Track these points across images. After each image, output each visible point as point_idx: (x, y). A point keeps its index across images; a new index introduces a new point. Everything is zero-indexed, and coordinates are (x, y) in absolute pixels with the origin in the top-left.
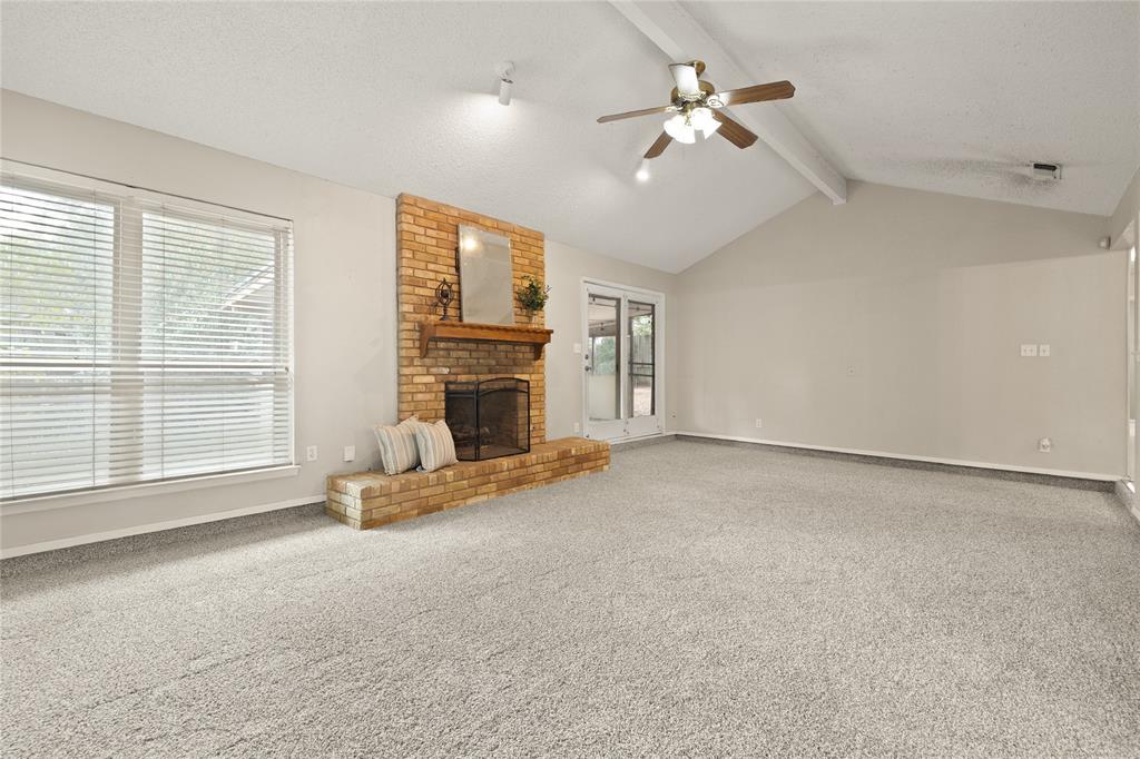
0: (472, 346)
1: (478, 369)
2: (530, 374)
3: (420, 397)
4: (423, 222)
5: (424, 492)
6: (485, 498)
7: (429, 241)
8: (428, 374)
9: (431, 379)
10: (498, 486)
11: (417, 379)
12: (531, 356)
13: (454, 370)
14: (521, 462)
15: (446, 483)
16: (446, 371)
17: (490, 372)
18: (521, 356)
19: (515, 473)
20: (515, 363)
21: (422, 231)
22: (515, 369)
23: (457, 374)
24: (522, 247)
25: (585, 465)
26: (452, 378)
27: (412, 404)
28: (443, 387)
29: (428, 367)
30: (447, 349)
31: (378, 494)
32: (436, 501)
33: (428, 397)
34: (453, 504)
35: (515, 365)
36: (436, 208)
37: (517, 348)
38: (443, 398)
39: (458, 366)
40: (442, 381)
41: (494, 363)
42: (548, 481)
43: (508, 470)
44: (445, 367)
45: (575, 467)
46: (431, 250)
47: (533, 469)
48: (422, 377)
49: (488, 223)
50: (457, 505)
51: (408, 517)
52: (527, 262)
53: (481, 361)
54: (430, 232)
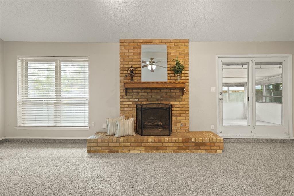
0: (149, 90)
1: (152, 99)
2: (180, 102)
3: (126, 109)
4: (127, 47)
5: (110, 144)
6: (139, 152)
7: (130, 54)
8: (129, 101)
9: (131, 103)
10: (146, 148)
11: (125, 103)
12: (180, 94)
13: (140, 100)
14: (158, 140)
15: (120, 143)
16: (137, 100)
17: (157, 100)
18: (174, 94)
19: (155, 145)
20: (171, 97)
21: (127, 51)
22: (170, 99)
23: (142, 101)
24: (175, 48)
25: (202, 148)
26: (139, 103)
27: (123, 112)
28: (135, 106)
29: (129, 99)
30: (138, 92)
31: (93, 142)
32: (116, 148)
33: (129, 109)
34: (123, 151)
35: (172, 98)
36: (133, 41)
37: (172, 91)
38: (136, 110)
39: (142, 98)
40: (135, 104)
41: (159, 97)
42: (176, 151)
43: (152, 142)
44: (137, 99)
45: (195, 147)
46: (130, 57)
47: (166, 144)
48: (127, 102)
49: (157, 42)
50: (125, 152)
51: (104, 152)
52: (178, 53)
53: (153, 96)
54: (130, 50)
